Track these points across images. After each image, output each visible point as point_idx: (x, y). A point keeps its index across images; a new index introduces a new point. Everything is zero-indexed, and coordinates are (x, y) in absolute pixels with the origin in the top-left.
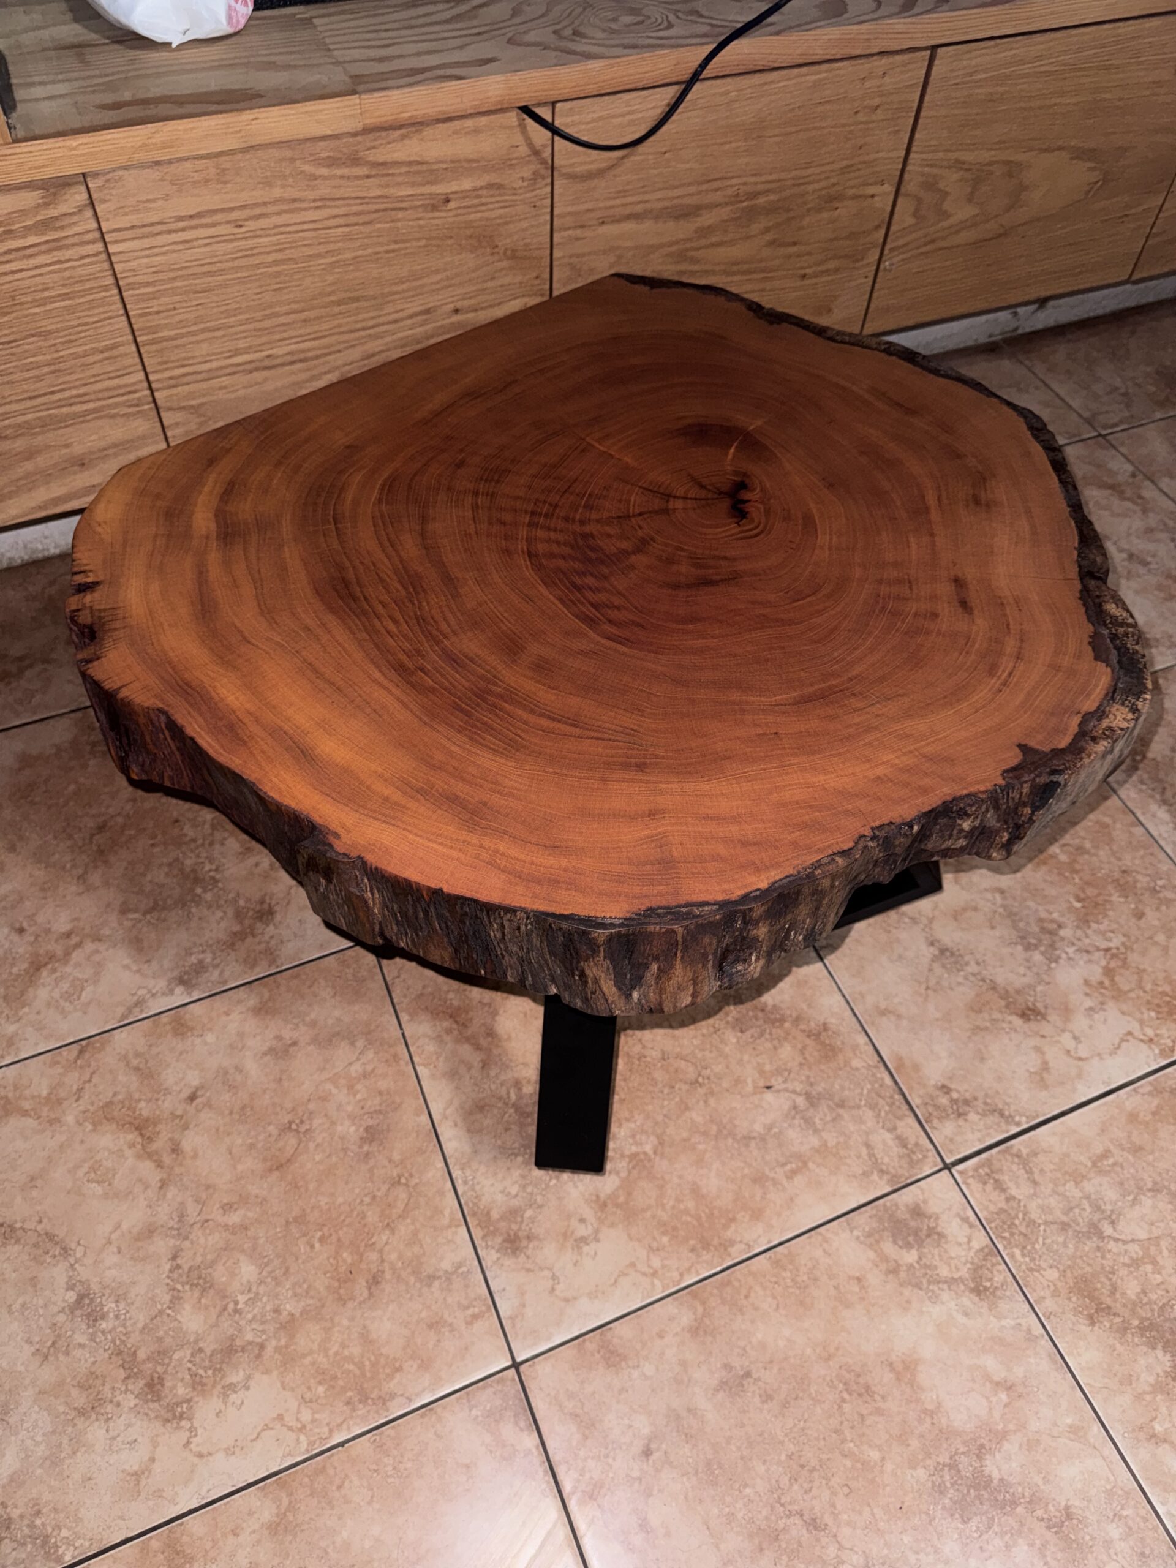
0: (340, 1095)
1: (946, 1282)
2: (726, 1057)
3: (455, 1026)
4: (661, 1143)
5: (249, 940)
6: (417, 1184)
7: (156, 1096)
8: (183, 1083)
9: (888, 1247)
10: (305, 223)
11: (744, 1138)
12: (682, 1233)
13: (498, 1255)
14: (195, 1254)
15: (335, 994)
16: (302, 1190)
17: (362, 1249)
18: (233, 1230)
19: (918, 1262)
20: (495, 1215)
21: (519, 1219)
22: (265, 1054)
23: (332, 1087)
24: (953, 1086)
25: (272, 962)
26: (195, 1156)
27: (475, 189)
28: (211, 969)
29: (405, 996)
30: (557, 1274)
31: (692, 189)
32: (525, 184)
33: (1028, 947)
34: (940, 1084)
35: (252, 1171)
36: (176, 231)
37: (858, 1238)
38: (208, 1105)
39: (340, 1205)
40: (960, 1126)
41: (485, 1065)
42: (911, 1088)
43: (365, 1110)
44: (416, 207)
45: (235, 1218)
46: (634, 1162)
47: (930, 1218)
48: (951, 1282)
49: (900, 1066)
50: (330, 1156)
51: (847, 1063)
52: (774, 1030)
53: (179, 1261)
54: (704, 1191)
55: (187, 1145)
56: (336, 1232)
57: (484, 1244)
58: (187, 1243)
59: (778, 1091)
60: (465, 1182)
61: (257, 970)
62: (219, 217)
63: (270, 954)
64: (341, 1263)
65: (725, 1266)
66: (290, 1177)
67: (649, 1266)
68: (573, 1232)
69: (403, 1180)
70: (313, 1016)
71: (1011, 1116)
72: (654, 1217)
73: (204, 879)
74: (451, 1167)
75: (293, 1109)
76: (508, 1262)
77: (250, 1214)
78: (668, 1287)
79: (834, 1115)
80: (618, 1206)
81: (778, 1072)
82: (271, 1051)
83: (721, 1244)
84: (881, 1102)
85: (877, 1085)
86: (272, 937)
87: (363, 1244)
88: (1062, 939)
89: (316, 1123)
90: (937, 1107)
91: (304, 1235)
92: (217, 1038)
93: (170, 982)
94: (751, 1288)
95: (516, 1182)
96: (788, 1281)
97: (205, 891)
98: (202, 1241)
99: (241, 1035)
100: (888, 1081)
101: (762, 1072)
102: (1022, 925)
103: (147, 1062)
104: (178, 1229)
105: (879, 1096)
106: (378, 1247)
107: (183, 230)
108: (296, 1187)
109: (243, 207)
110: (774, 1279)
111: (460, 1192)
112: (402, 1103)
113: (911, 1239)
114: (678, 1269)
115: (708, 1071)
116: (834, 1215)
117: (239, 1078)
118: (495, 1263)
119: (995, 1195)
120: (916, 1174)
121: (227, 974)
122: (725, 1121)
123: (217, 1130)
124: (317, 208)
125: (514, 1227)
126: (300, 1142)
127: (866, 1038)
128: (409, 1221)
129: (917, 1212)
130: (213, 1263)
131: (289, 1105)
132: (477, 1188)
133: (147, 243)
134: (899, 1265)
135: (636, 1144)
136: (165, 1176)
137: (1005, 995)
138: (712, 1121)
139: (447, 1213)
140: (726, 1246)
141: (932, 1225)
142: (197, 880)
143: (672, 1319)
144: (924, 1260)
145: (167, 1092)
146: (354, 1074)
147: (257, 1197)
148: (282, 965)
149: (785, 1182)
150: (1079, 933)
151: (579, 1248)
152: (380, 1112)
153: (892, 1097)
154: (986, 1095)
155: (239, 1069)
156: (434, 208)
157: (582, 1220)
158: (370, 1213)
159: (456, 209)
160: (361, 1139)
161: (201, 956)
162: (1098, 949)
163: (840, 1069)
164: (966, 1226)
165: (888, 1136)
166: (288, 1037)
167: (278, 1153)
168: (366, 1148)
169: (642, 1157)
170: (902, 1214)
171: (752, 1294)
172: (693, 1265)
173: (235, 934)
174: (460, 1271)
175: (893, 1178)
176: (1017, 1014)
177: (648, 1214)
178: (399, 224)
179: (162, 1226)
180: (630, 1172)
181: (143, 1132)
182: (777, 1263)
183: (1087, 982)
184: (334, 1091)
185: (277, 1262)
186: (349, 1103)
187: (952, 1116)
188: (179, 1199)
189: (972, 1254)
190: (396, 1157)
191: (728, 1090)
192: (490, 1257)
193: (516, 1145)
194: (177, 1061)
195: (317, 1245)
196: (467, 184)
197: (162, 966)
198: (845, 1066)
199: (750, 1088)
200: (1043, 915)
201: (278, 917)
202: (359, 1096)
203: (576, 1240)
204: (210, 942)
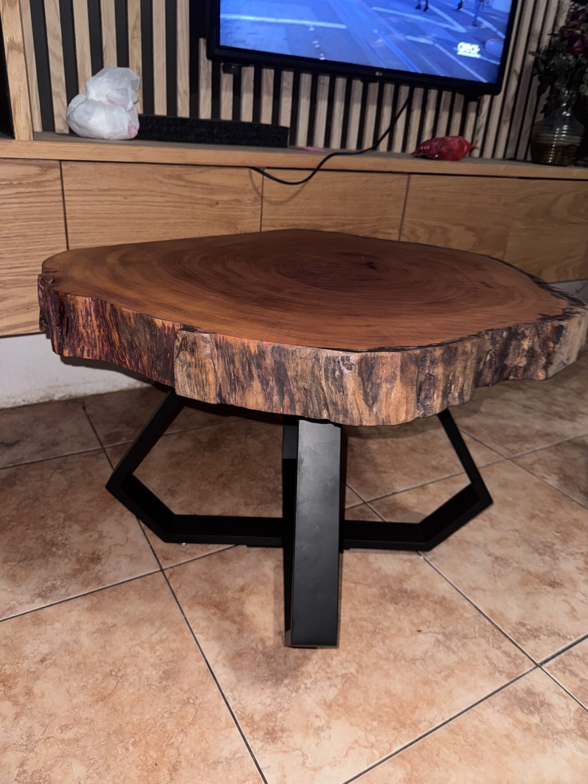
0: (146, 653)
1: (562, 733)
2: (390, 617)
3: (218, 611)
4: (361, 667)
5: (85, 573)
6: (201, 703)
7: (17, 661)
8: (37, 652)
9: (519, 715)
10: (155, 202)
11: (412, 659)
12: (385, 718)
13: (263, 743)
14: (38, 761)
15: (140, 598)
16: (120, 712)
17: (164, 748)
18: (68, 743)
19: (541, 722)
20: (257, 718)
21: (274, 719)
22: (94, 633)
23: (140, 649)
24: (526, 622)
25: (100, 582)
26: (43, 696)
27: (230, 201)
28: (60, 588)
29: (185, 598)
30: (305, 752)
31: (319, 217)
32: (251, 202)
33: (540, 554)
34: (518, 621)
35: (84, 703)
36: (97, 195)
37: (498, 711)
38: (54, 664)
39: (147, 720)
40: (537, 643)
41: (240, 631)
42: (503, 626)
43: (163, 661)
44: (204, 204)
45: (69, 735)
46: (345, 679)
47: (539, 695)
48: (566, 732)
49: (492, 614)
50: (139, 690)
51: (462, 616)
52: (415, 602)
53: (25, 768)
54: (394, 692)
55: (37, 689)
56: (145, 738)
57: (251, 737)
58: (32, 755)
59: (426, 633)
60: (234, 699)
61: (90, 587)
62: (117, 192)
63: (99, 580)
64: (148, 759)
65: (418, 737)
66: (111, 705)
67: (368, 742)
68: (312, 725)
69: (191, 701)
70: (126, 610)
71: (564, 635)
72: (364, 710)
73: (58, 544)
74: (223, 691)
75: (114, 663)
76: (271, 747)
77: (81, 731)
78: (384, 755)
79: (462, 643)
80: (339, 705)
81: (423, 623)
82: (98, 630)
83: (412, 723)
84: (487, 634)
85: (482, 626)
86: (99, 571)
87: (165, 744)
88: (557, 550)
89: (129, 670)
90: (521, 634)
91: (122, 742)
92: (63, 625)
93: (32, 596)
94: (439, 748)
95: (269, 697)
96: (462, 742)
97: (58, 550)
98: (44, 752)
99: (78, 623)
100: (488, 622)
101: (414, 624)
102: (533, 545)
103: (12, 641)
104: (26, 746)
105: (485, 631)
106: (176, 745)
107: (100, 195)
108: (116, 710)
109: (129, 190)
110: (453, 742)
111: (231, 706)
112: (187, 655)
113: (532, 708)
114: (387, 742)
115: (381, 625)
116: (480, 699)
117: (76, 647)
118: (260, 749)
119: (573, 678)
120: (522, 672)
121: (70, 590)
122: (397, 651)
123: (60, 679)
124: (161, 196)
125: (271, 724)
126: (118, 682)
127: (469, 603)
128: (197, 726)
129: (530, 692)
130: (52, 766)
131: (110, 661)
132: (243, 702)
133: (83, 198)
134: (530, 725)
135: (344, 668)
136: (19, 710)
137: (537, 577)
138: (390, 652)
139: (223, 719)
140: (415, 724)
141: (542, 699)
142: (53, 544)
143: (390, 775)
144: (544, 721)
145: (26, 658)
146: (154, 641)
147: (87, 719)
148: (106, 584)
149: (443, 682)
150: (564, 547)
151: (318, 734)
152: (173, 661)
153: (493, 631)
154: (546, 626)
155: (76, 642)
156: (211, 206)
157: (317, 716)
158: (168, 724)
159: (222, 208)
160: (161, 678)
161: (54, 582)
162: (577, 553)
163: (459, 619)
164: (562, 698)
165: (498, 652)
166: (109, 622)
167: (102, 690)
168: (164, 683)
169: (350, 675)
170: (521, 694)
171: (441, 753)
172: (396, 738)
173: (76, 570)
174: (237, 756)
175: (509, 675)
176: (547, 585)
177: (360, 709)
178: (196, 211)
179: (14, 744)
180: (343, 685)
181: (6, 683)
182: (452, 731)
183: (578, 568)
184: (141, 651)
185: (101, 762)
186: (151, 657)
187: (531, 638)
188: (29, 725)
189: (572, 714)
190: (186, 687)
191: (395, 635)
192: (256, 745)
193: (266, 674)
194: (34, 639)
195: (131, 748)
196: (226, 197)
197: (27, 588)
198: (461, 617)
199: (408, 633)
200: (542, 539)
201: (103, 561)
202: (158, 653)
203: (315, 729)
204: (60, 575)
